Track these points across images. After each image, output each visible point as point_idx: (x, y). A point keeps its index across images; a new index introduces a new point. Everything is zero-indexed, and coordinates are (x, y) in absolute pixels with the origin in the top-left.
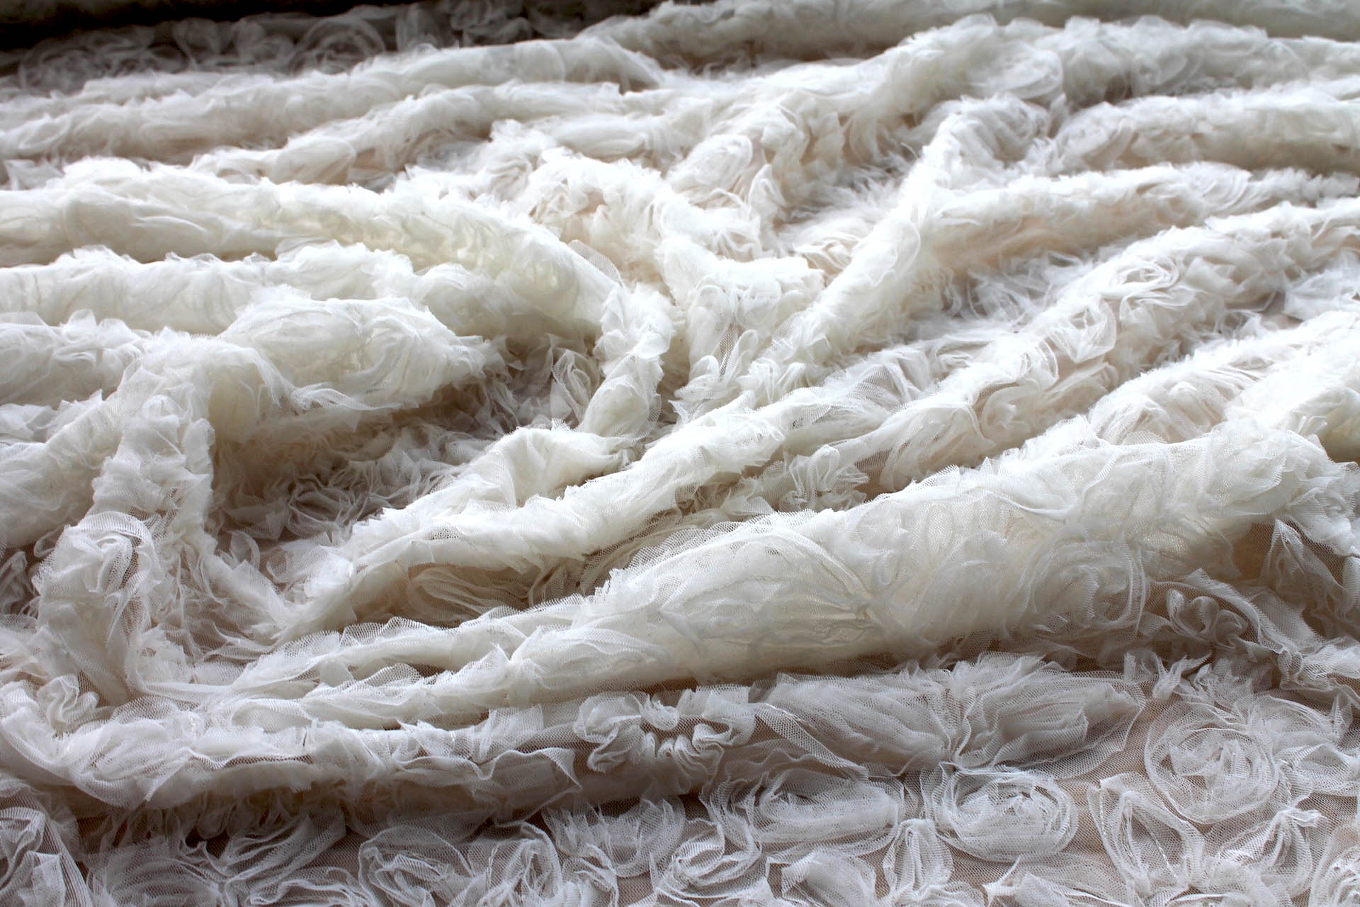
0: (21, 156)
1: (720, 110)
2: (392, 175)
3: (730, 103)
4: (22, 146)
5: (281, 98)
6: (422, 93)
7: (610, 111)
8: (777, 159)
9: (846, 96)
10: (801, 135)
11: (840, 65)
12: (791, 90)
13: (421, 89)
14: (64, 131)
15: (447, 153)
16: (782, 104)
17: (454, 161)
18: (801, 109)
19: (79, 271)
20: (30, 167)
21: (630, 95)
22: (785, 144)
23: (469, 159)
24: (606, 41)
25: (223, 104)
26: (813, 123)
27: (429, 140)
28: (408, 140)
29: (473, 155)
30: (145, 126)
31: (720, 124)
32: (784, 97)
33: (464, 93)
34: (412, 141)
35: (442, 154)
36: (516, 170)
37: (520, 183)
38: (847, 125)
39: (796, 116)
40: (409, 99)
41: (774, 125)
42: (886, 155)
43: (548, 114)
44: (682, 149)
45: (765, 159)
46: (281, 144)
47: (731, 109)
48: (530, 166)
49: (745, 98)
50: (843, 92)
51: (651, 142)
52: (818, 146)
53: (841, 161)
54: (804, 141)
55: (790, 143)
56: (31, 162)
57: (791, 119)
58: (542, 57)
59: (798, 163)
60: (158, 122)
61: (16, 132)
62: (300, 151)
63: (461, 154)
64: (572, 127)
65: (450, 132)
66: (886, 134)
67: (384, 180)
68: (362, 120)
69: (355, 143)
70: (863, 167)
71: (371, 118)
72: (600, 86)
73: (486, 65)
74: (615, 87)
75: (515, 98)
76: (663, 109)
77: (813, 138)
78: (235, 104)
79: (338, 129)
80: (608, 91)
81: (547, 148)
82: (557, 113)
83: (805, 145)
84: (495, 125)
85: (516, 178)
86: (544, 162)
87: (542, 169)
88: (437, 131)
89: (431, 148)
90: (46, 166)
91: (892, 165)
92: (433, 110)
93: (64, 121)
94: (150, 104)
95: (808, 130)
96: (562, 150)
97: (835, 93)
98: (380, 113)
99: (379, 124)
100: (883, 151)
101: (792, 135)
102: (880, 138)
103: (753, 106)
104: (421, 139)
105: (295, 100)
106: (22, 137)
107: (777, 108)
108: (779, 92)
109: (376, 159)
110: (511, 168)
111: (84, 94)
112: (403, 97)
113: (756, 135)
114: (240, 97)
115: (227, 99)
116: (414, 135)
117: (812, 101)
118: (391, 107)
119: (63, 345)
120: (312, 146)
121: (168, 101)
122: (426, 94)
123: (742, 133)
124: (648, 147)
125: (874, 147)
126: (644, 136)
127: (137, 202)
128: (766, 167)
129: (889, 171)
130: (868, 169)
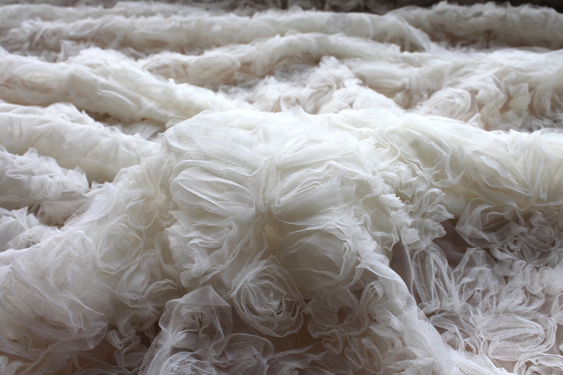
0: (71, 39)
1: (456, 69)
2: (258, 80)
3: (462, 66)
4: (72, 34)
5: (211, 25)
6: (286, 34)
7: (391, 62)
8: (484, 110)
9: (537, 74)
10: (502, 96)
11: (536, 51)
12: (501, 65)
13: (286, 31)
14: (96, 28)
15: (293, 70)
16: (495, 74)
17: (296, 76)
18: (505, 78)
19: (44, 122)
20: (73, 45)
21: (406, 54)
22: (491, 101)
23: (304, 76)
24: (400, 19)
25: (178, 25)
26: (511, 88)
27: (284, 62)
28: (272, 61)
29: (307, 74)
30: (136, 32)
31: (454, 79)
32: (496, 70)
33: (310, 37)
34: (274, 62)
35: (290, 70)
36: (326, 89)
37: (327, 96)
38: (533, 92)
39: (502, 84)
40: (278, 37)
41: (486, 89)
42: (555, 112)
43: (355, 57)
44: (428, 90)
45: (477, 110)
46: (201, 53)
47: (463, 70)
48: (335, 86)
49: (472, 64)
50: (534, 71)
51: (410, 84)
52: (513, 103)
53: (526, 113)
54: (504, 99)
55: (494, 101)
56: (74, 42)
57: (498, 85)
58: (361, 24)
59: (498, 112)
60: (142, 30)
61: (71, 25)
62: (209, 58)
63: (301, 71)
64: (366, 67)
65: (298, 58)
66: (557, 97)
67: (253, 81)
68: (247, 46)
69: (240, 59)
70: (539, 118)
71: (254, 45)
72: (389, 46)
73: (328, 23)
74: (398, 48)
75: (339, 44)
76: (421, 64)
77: (510, 97)
78: (185, 26)
79: (232, 49)
80: (394, 49)
81: (349, 78)
82: (360, 57)
83: (504, 102)
84: (325, 59)
85: (326, 93)
86: (344, 86)
87: (342, 90)
88: (291, 57)
89: (285, 66)
90: (82, 45)
91: (558, 118)
92: (290, 45)
93: (97, 22)
94: (142, 19)
95: (508, 93)
96: (357, 81)
97: (528, 71)
98: (258, 43)
99: (258, 49)
100: (553, 108)
101: (497, 96)
102: (553, 100)
103: (477, 71)
104: (280, 60)
105: (217, 28)
106: (73, 28)
107: (490, 76)
108: (494, 65)
109: (252, 68)
110: (324, 87)
111: (116, 9)
112: (274, 35)
113: (474, 92)
114: (188, 22)
115: (181, 23)
116: (277, 57)
117: (513, 75)
118: (266, 41)
119: (14, 168)
120: (217, 57)
121: (152, 19)
122: (289, 34)
123: (466, 89)
124: (407, 87)
125: (548, 105)
126: (406, 80)
127: (102, 80)
128: (478, 115)
129: (555, 122)
130: (542, 119)
